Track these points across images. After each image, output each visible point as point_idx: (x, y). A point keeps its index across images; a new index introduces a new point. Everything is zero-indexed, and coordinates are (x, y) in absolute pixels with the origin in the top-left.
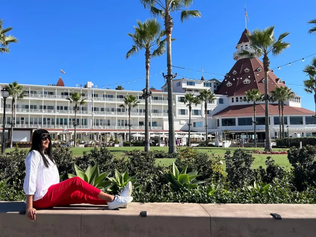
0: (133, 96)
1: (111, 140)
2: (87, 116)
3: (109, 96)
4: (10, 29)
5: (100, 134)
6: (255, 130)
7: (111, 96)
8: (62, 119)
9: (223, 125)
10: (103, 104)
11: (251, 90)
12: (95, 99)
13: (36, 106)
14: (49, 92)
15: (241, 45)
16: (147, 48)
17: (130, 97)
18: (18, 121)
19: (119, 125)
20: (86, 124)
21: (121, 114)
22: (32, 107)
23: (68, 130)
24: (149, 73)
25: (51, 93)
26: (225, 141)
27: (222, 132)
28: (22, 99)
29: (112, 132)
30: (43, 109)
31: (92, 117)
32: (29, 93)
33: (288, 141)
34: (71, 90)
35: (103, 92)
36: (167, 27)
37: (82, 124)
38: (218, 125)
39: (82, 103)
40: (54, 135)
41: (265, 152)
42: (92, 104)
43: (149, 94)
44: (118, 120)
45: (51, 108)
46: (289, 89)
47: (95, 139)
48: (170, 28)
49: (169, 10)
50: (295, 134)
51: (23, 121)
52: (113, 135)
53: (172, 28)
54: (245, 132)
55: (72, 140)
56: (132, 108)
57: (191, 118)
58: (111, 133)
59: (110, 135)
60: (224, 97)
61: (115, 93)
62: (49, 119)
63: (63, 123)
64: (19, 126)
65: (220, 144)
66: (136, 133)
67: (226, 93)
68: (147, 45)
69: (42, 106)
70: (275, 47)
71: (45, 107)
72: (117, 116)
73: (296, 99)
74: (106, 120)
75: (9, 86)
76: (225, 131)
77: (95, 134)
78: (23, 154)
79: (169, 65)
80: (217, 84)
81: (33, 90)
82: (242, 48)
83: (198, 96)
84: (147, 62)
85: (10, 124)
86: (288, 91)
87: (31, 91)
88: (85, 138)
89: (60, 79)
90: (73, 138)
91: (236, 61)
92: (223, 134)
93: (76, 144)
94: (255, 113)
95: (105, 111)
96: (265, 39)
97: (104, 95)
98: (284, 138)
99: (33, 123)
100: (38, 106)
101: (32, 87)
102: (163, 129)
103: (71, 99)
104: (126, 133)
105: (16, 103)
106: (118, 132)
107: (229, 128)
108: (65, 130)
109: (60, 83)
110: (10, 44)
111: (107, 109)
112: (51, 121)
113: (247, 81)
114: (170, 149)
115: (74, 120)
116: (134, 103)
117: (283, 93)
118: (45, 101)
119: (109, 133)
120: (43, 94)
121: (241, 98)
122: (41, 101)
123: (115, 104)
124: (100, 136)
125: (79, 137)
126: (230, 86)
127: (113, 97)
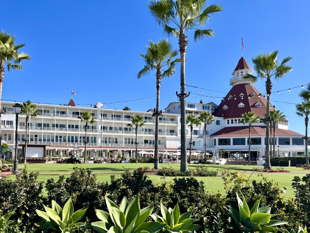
0: (140, 116)
1: (119, 157)
2: (97, 135)
3: (117, 116)
4: (23, 45)
5: (108, 152)
6: (249, 149)
7: (119, 116)
8: (73, 137)
9: (219, 144)
10: (112, 123)
11: (247, 113)
12: (104, 119)
13: (49, 124)
14: (61, 112)
15: (237, 72)
16: (158, 68)
17: (138, 117)
18: (32, 138)
19: (126, 143)
20: (95, 142)
21: (128, 133)
22: (45, 125)
23: (78, 147)
24: (159, 93)
25: (63, 113)
26: (221, 159)
27: (218, 150)
28: (35, 117)
29: (119, 149)
30: (55, 128)
31: (101, 135)
32: (42, 112)
33: (278, 159)
34: (81, 110)
35: (112, 112)
36: (182, 46)
37: (92, 142)
38: (215, 145)
39: (92, 122)
40: (66, 151)
41: (264, 170)
42: (101, 123)
43: (159, 113)
44: (125, 138)
45: (63, 126)
46: (281, 112)
47: (104, 155)
48: (184, 46)
49: (184, 28)
50: (284, 153)
51: (37, 138)
52: (120, 152)
53: (186, 46)
54: (238, 151)
55: (82, 157)
56: (139, 127)
57: (192, 138)
58: (119, 151)
59: (118, 152)
60: (220, 119)
61: (122, 113)
62: (61, 137)
63: (74, 141)
64: (33, 143)
65: (217, 162)
66: (142, 151)
67: (223, 115)
68: (158, 65)
69: (55, 124)
70: (278, 71)
71: (57, 126)
72: (124, 134)
73: (284, 122)
74: (114, 138)
75: (23, 105)
76: (221, 150)
77: (104, 151)
78: (34, 178)
79: (182, 84)
80: (215, 107)
81: (47, 109)
82: (238, 74)
83: (199, 118)
84: (158, 82)
85: (24, 141)
86: (280, 114)
87: (44, 110)
88: (94, 154)
89: (71, 100)
90: (83, 154)
91: (232, 87)
92: (220, 152)
93: (86, 160)
94: (250, 134)
95: (113, 130)
96: (269, 62)
97: (112, 115)
98: (275, 157)
99: (46, 140)
100: (51, 125)
101: (45, 107)
102: (165, 147)
103: (82, 118)
104: (133, 150)
105: (30, 121)
106: (125, 150)
107: (225, 147)
108: (76, 147)
109: (72, 103)
110: (23, 61)
111: (115, 128)
112: (62, 139)
113: (241, 105)
114: (182, 167)
115: (84, 138)
116: (141, 122)
117: (275, 116)
118: (57, 120)
119: (117, 150)
120: (55, 114)
121: (236, 120)
122: (54, 120)
123: (122, 124)
124: (108, 153)
125: (89, 154)
126: (226, 109)
127: (120, 117)
